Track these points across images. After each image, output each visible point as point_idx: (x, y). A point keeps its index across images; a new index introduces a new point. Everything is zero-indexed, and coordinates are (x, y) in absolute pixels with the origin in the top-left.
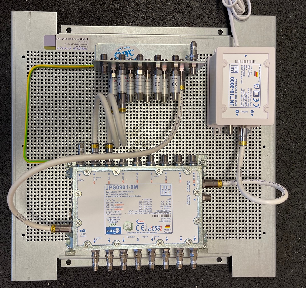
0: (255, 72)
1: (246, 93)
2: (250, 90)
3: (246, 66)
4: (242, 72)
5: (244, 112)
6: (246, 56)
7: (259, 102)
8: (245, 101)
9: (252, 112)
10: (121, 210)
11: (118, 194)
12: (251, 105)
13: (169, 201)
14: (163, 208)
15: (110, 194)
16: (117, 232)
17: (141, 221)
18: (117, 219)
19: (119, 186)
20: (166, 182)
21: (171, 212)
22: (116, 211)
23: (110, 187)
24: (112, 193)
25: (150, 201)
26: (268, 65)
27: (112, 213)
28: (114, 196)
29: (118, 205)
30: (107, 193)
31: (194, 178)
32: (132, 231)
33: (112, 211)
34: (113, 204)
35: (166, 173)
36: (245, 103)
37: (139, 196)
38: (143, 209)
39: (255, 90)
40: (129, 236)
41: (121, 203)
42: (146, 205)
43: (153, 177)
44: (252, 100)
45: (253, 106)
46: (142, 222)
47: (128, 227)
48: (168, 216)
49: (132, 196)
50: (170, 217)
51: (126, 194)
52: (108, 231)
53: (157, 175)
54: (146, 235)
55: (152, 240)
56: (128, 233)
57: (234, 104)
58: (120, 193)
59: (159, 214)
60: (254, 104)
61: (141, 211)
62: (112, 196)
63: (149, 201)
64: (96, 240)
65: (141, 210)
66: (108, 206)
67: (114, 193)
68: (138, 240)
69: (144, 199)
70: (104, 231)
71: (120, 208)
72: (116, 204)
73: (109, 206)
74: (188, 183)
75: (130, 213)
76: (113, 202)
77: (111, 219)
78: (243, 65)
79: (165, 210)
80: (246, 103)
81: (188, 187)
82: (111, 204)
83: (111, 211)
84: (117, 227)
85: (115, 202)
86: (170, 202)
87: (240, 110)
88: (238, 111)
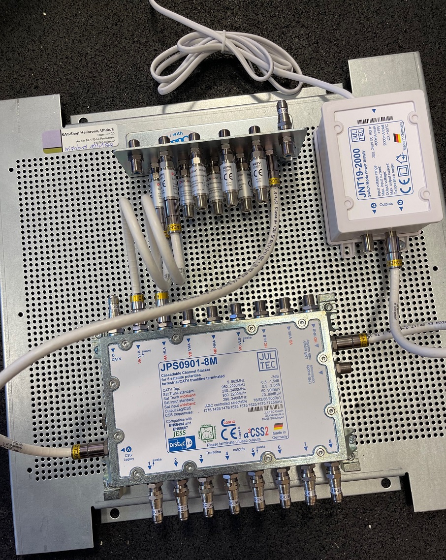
0: (395, 135)
1: (385, 173)
2: (390, 166)
3: (376, 127)
4: (371, 139)
5: (385, 204)
6: (374, 110)
7: (409, 185)
8: (385, 187)
9: (400, 202)
10: (190, 404)
11: (183, 377)
12: (396, 191)
13: (275, 379)
14: (267, 393)
15: (168, 378)
16: (188, 446)
17: (228, 422)
18: (185, 422)
19: (184, 361)
20: (266, 345)
21: (282, 399)
22: (182, 407)
23: (167, 366)
24: (172, 377)
25: (242, 383)
26: (415, 120)
27: (176, 412)
28: (176, 380)
29: (186, 396)
30: (164, 378)
31: (315, 334)
32: (215, 441)
33: (176, 408)
34: (176, 395)
35: (264, 331)
36: (385, 189)
37: (221, 377)
38: (230, 398)
39: (401, 165)
40: (210, 450)
41: (190, 392)
42: (234, 392)
43: (242, 340)
44: (398, 183)
45: (400, 193)
46: (232, 423)
47: (206, 435)
48: (276, 407)
49: (208, 378)
50: (280, 409)
51: (198, 375)
52: (172, 445)
53: (248, 336)
54: (241, 447)
55: (253, 454)
56: (209, 447)
57: (367, 194)
58: (187, 375)
59: (259, 406)
60: (401, 189)
61: (227, 404)
62: (173, 381)
63: (239, 383)
64: (151, 464)
65: (227, 402)
66: (167, 401)
67: (176, 376)
68: (227, 457)
69: (230, 382)
70: (164, 446)
71: (189, 402)
72: (182, 395)
73: (170, 400)
74: (306, 344)
75: (209, 408)
76: (176, 391)
77: (176, 423)
78: (372, 126)
79: (270, 396)
80: (387, 190)
81: (307, 351)
82: (173, 396)
83: (173, 409)
84: (187, 437)
85: (179, 391)
86: (278, 381)
87: (378, 202)
88: (376, 205)
